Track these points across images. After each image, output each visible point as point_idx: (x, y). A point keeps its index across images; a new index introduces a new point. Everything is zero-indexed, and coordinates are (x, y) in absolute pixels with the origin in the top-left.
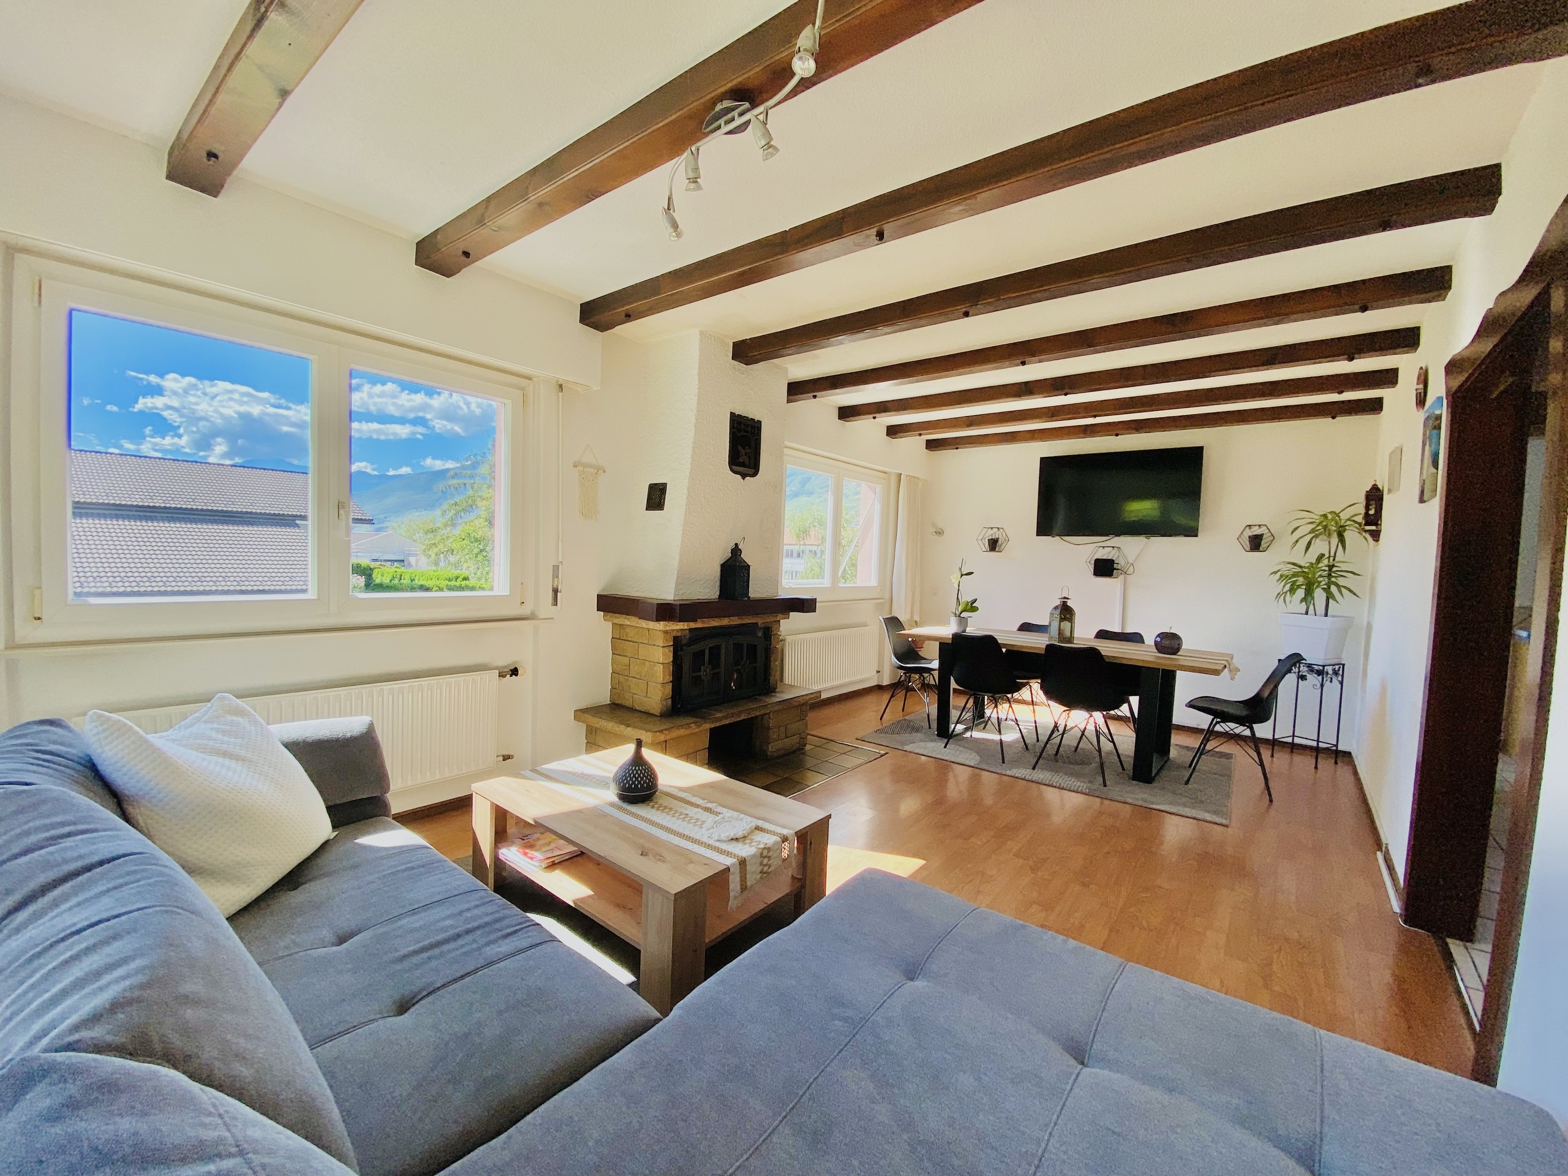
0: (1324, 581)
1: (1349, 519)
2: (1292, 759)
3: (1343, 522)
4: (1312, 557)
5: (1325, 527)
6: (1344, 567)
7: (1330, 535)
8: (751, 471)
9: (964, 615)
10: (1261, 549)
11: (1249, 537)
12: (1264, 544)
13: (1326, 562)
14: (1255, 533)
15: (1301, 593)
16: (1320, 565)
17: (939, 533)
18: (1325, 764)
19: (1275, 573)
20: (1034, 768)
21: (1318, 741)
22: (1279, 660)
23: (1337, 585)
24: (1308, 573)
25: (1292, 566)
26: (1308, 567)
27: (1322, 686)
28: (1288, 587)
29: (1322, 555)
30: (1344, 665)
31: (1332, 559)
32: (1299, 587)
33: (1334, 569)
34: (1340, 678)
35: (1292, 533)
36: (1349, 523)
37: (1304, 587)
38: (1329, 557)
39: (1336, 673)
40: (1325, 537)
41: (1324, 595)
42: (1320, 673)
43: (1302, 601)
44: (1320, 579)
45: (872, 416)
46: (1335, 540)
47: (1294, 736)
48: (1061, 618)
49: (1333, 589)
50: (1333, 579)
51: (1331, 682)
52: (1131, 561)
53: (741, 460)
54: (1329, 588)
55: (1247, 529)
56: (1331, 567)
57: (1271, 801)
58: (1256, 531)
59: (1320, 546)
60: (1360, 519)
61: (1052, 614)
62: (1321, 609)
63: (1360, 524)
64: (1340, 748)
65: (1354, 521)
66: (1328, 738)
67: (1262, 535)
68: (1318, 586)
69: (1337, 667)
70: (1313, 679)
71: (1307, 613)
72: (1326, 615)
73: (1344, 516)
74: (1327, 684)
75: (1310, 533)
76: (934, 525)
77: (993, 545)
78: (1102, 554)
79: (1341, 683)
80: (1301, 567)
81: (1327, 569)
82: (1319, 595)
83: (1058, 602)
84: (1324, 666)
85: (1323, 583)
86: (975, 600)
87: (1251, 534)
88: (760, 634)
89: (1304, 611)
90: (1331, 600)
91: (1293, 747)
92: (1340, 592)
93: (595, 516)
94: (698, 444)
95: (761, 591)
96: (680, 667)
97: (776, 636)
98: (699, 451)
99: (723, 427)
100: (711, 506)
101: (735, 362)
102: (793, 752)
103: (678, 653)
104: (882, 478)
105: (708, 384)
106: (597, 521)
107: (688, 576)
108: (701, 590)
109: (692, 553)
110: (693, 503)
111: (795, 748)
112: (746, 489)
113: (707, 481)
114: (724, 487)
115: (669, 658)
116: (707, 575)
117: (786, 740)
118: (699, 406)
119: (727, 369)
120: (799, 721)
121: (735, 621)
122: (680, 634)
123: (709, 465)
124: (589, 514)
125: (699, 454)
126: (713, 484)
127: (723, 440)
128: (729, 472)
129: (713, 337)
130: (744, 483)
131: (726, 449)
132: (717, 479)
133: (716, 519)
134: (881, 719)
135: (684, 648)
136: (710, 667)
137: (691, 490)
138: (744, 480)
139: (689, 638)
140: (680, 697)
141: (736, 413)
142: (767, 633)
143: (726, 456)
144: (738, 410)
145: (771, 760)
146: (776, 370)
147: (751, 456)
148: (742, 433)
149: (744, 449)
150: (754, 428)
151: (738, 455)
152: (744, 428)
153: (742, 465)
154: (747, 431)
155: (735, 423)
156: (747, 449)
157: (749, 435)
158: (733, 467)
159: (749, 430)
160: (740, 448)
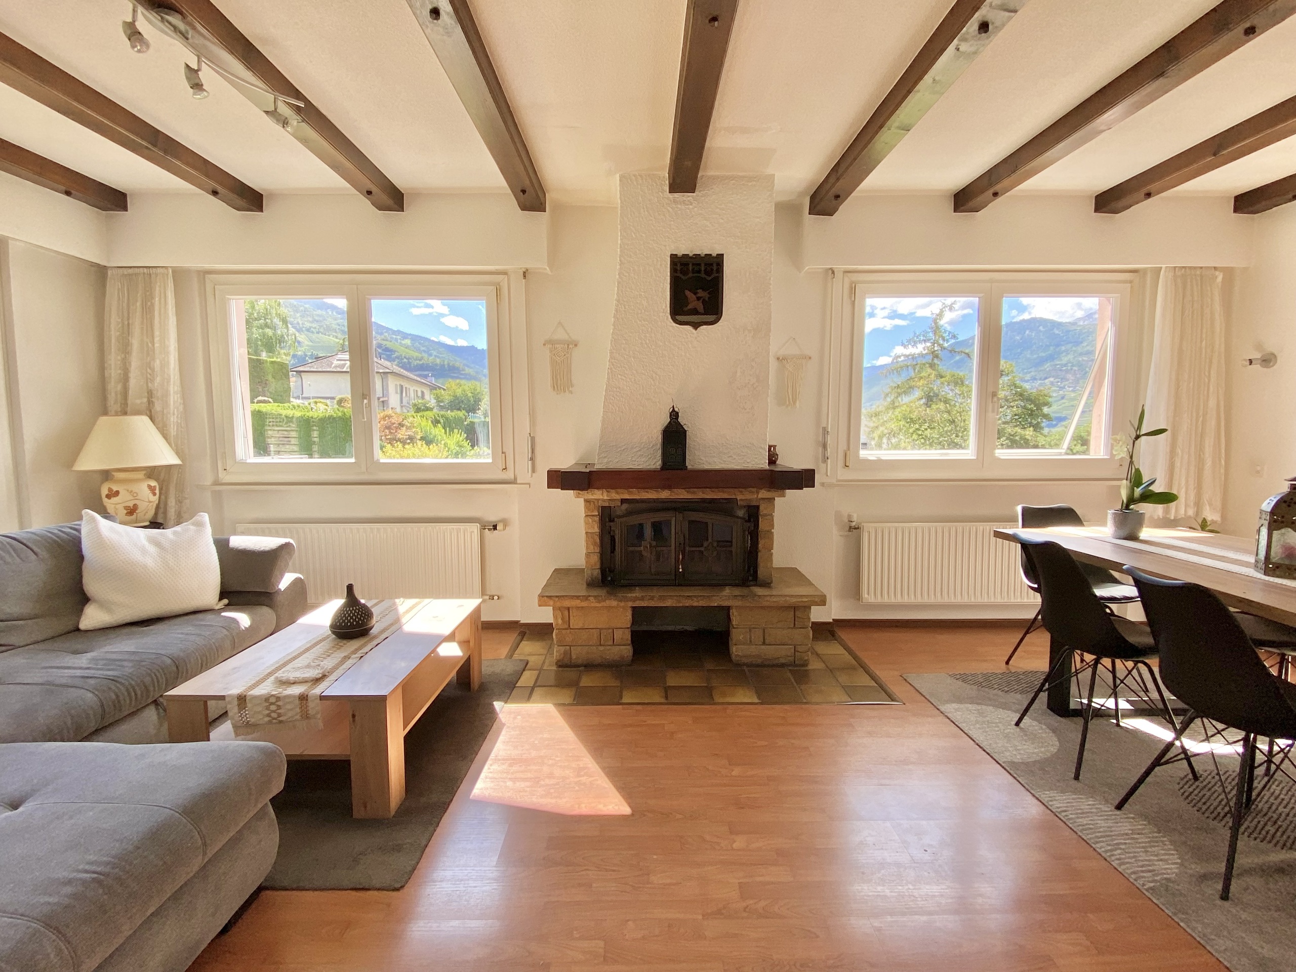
9: (1136, 508)
17: (1267, 361)
20: (1119, 807)
88: (741, 513)
93: (568, 389)
94: (623, 301)
95: (734, 461)
96: (613, 539)
97: (769, 517)
98: (625, 308)
99: (659, 275)
100: (646, 366)
101: (676, 195)
102: (783, 665)
103: (607, 524)
104: (1125, 282)
105: (635, 231)
106: (572, 393)
107: (614, 444)
108: (634, 459)
109: (618, 419)
110: (619, 365)
111: (783, 661)
112: (698, 341)
113: (637, 339)
114: (664, 342)
115: (594, 528)
116: (642, 443)
117: (763, 647)
118: (622, 259)
119: (663, 206)
120: (792, 628)
121: (682, 494)
122: (609, 504)
123: (640, 321)
124: (562, 388)
125: (624, 311)
126: (648, 342)
127: (660, 290)
128: (671, 323)
129: (639, 177)
130: (693, 334)
131: (666, 299)
132: (653, 335)
133: (654, 380)
134: (1007, 663)
135: (616, 519)
136: (654, 543)
137: (615, 351)
138: (694, 331)
139: (626, 510)
140: (611, 571)
141: (680, 253)
142: (753, 514)
143: (666, 307)
144: (684, 249)
145: (738, 665)
146: (750, 184)
147: (707, 299)
148: (691, 275)
149: (695, 294)
150: (712, 264)
151: (686, 301)
152: (693, 269)
153: (695, 312)
154: (699, 272)
155: (679, 265)
156: (701, 293)
157: (703, 275)
158: (679, 318)
159: (703, 269)
160: (687, 293)
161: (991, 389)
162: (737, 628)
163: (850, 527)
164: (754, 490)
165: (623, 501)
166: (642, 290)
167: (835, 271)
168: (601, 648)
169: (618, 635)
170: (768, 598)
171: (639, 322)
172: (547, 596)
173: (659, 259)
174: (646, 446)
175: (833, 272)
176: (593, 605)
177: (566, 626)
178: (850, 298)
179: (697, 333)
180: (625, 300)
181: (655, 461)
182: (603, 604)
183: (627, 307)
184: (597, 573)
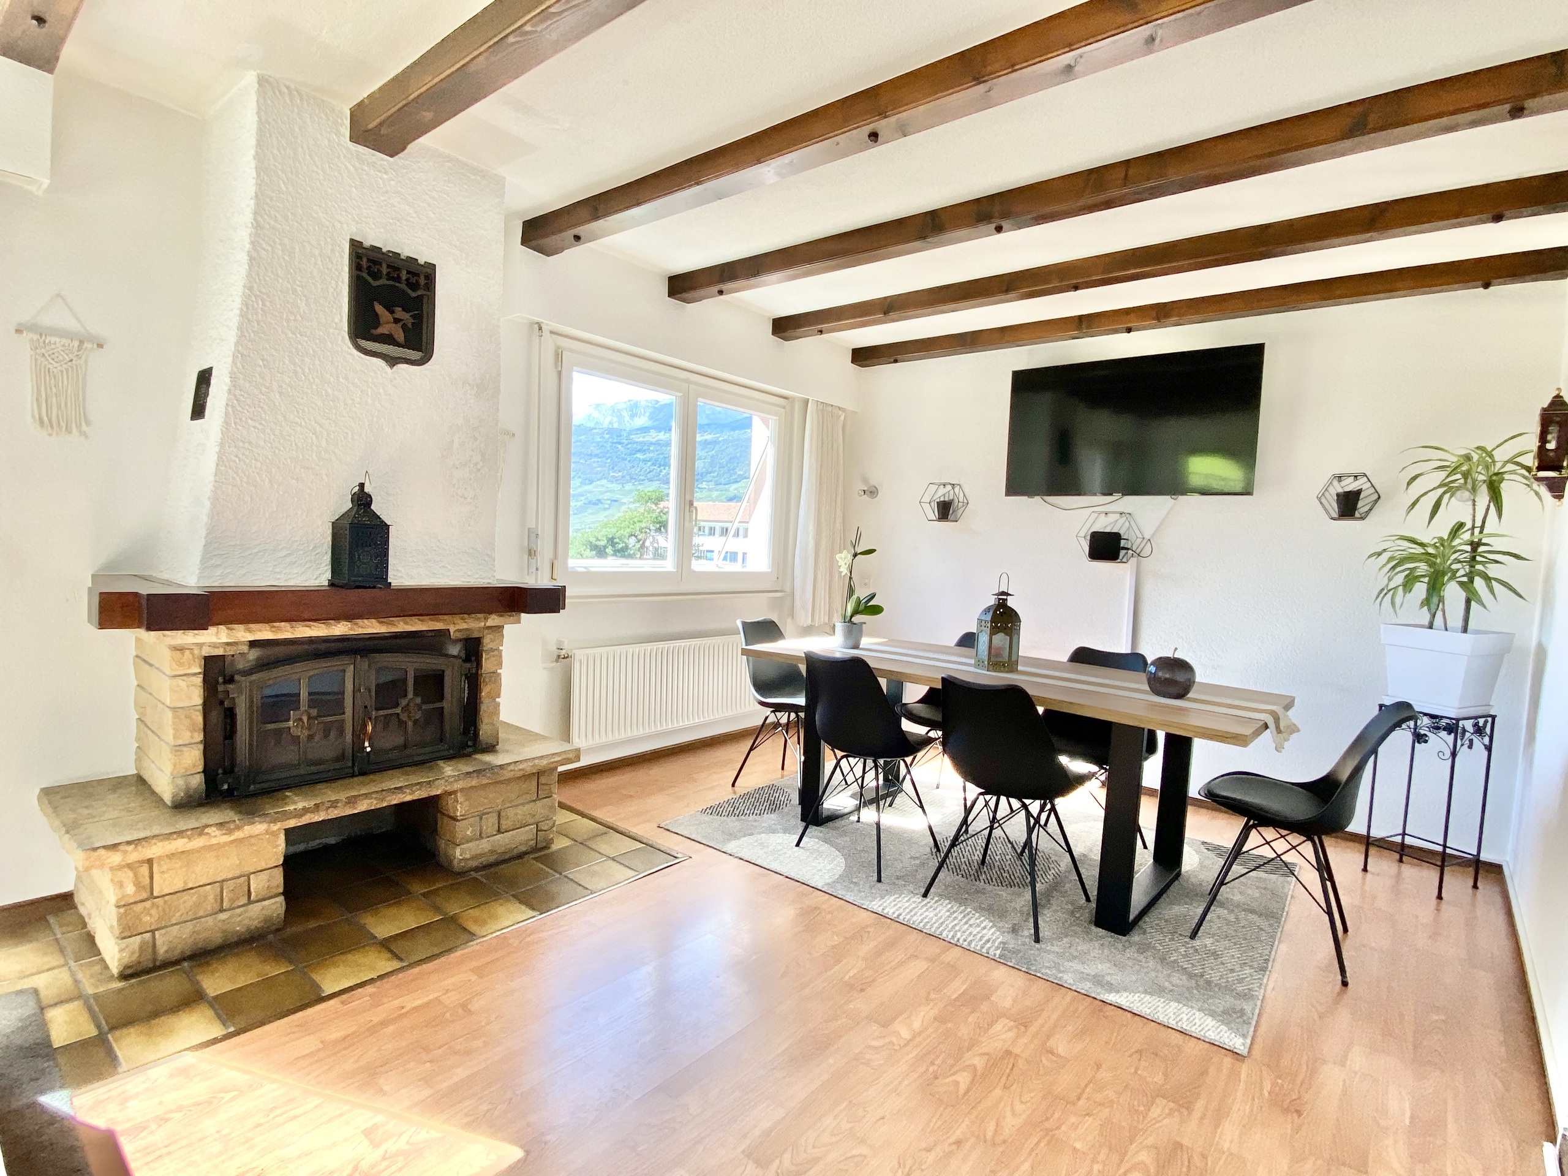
0: (1462, 570)
1: (1511, 461)
2: (1399, 876)
3: (1498, 465)
4: (1442, 527)
5: (1466, 475)
6: (1497, 544)
7: (1474, 490)
8: (415, 355)
9: (857, 619)
10: (1357, 515)
11: (1338, 495)
12: (1362, 505)
13: (1466, 536)
14: (1347, 489)
15: (1420, 589)
16: (1454, 544)
17: (872, 492)
18: (1457, 883)
19: (1379, 554)
20: (925, 895)
21: (1445, 846)
22: (1381, 706)
23: (1487, 579)
24: (1435, 556)
25: (1407, 544)
26: (1434, 546)
27: (1454, 754)
28: (1399, 579)
29: (1461, 525)
30: (1494, 717)
31: (1477, 531)
32: (1417, 579)
33: (1481, 549)
34: (1486, 740)
35: (1409, 484)
36: (1510, 467)
37: (1426, 580)
38: (1473, 527)
39: (1479, 731)
40: (1466, 494)
41: (1462, 595)
42: (1452, 728)
43: (1422, 605)
44: (1454, 567)
45: (715, 289)
46: (1483, 498)
47: (1404, 834)
48: (992, 628)
49: (1479, 583)
50: (1479, 567)
51: (1470, 747)
52: (1147, 537)
53: (382, 330)
54: (1471, 581)
55: (1335, 483)
56: (1475, 546)
57: (1345, 984)
58: (1350, 485)
59: (1457, 510)
60: (1530, 460)
61: (980, 620)
62: (1456, 620)
63: (1529, 469)
64: (1485, 856)
65: (1518, 464)
66: (1462, 843)
67: (1359, 492)
68: (1451, 579)
69: (1481, 721)
70: (1440, 741)
71: (1431, 627)
72: (1465, 630)
73: (1500, 455)
74: (1463, 752)
75: (1440, 486)
76: (865, 480)
77: (945, 510)
78: (1104, 525)
79: (1489, 748)
80: (1422, 545)
81: (1468, 548)
82: (1453, 593)
83: (992, 601)
84: (1458, 720)
85: (1461, 572)
86: (873, 596)
87: (1340, 490)
88: (455, 650)
89: (1426, 622)
90: (1473, 603)
91: (1403, 851)
92: (1491, 590)
93: (79, 426)
94: (260, 291)
95: (449, 574)
96: (230, 714)
97: (496, 653)
98: (264, 304)
99: (330, 266)
100: (303, 411)
101: (361, 149)
102: (521, 856)
103: (221, 688)
104: (778, 406)
105: (285, 180)
106: (87, 437)
107: (238, 543)
108: (277, 570)
109: (247, 498)
110: (249, 402)
111: (523, 849)
112: (394, 386)
113: (287, 362)
114: (338, 377)
115: (190, 698)
116: (295, 541)
117: (498, 837)
118: (259, 219)
119: (339, 158)
120: (534, 801)
121: (371, 627)
122: (225, 651)
123: (294, 333)
124: (63, 424)
125: (263, 310)
126: (307, 370)
127: (331, 290)
128: (349, 348)
129: (295, 93)
130: (386, 373)
131: (341, 307)
132: (317, 362)
133: (317, 437)
134: (733, 785)
135: (237, 677)
136: (314, 712)
137: (241, 376)
138: (388, 368)
139: (258, 659)
140: (230, 771)
141: (367, 243)
142: (473, 648)
143: (341, 320)
144: (372, 238)
145: (462, 874)
146: (473, 177)
147: (410, 326)
148: (383, 281)
149: (392, 312)
150: (418, 275)
151: (376, 321)
152: (388, 274)
153: (388, 339)
154: (398, 279)
155: (365, 260)
156: (399, 313)
157: (403, 286)
158: (363, 343)
159: (404, 278)
160: (379, 308)
161: (688, 498)
162: (462, 820)
163: (559, 656)
164: (481, 616)
165: (253, 644)
166: (298, 283)
167: (544, 327)
168: (223, 916)
169: (258, 884)
170: (512, 767)
171: (290, 335)
172: (104, 847)
173: (329, 240)
174: (302, 547)
175: (540, 329)
176: (214, 841)
177: (145, 895)
178: (556, 366)
179: (393, 373)
180: (263, 290)
181: (318, 572)
182: (239, 834)
183: (268, 304)
184: (197, 781)
